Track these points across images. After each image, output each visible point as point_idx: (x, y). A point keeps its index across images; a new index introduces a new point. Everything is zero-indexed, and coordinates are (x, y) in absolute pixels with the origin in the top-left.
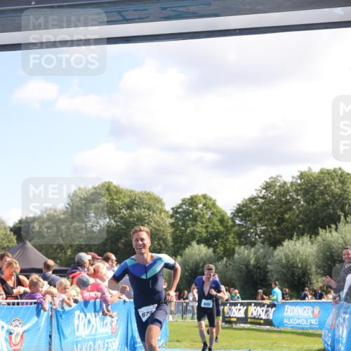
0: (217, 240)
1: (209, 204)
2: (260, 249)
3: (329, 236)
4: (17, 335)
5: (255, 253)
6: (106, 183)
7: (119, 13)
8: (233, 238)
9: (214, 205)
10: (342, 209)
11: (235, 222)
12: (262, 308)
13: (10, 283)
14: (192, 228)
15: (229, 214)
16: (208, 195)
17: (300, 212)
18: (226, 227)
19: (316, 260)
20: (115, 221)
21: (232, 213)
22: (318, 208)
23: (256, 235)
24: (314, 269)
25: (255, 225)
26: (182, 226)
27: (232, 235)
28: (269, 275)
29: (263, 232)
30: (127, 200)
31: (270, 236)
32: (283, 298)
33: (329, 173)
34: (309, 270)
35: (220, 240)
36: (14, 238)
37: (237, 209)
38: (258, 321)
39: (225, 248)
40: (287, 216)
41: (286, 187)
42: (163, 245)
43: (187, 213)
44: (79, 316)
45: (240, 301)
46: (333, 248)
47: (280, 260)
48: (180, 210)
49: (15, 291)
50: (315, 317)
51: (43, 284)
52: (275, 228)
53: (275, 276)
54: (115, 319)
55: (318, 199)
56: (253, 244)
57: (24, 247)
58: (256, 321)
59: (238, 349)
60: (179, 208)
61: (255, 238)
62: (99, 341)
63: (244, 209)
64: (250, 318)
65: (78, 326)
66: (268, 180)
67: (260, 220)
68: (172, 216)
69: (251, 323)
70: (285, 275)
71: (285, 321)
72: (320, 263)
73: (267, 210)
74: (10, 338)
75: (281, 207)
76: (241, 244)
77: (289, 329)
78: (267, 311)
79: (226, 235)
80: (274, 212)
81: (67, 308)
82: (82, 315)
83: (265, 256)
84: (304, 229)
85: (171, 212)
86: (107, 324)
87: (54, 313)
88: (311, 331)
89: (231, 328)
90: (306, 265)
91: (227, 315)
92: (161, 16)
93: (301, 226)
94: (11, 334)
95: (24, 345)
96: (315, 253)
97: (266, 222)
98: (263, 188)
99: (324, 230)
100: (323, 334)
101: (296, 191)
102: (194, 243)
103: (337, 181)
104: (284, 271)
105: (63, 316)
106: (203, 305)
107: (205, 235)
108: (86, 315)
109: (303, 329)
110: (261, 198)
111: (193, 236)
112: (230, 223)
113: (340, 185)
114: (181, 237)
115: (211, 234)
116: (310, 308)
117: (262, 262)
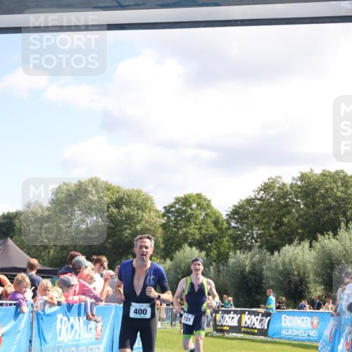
0: (211, 243)
1: (202, 203)
2: (257, 254)
3: (327, 242)
5: (252, 258)
6: (93, 178)
8: (228, 241)
9: (209, 205)
11: (230, 225)
12: (257, 317)
14: (184, 229)
15: (224, 217)
16: (203, 194)
17: (300, 216)
18: (220, 229)
19: (315, 268)
21: (227, 215)
22: (319, 212)
23: (252, 239)
24: (312, 277)
25: (252, 228)
26: (176, 228)
28: (264, 281)
29: (260, 236)
30: (115, 197)
31: (267, 241)
34: (308, 278)
35: (214, 243)
37: (233, 210)
38: (252, 330)
39: (218, 251)
40: (285, 220)
41: (285, 189)
43: (180, 213)
44: (62, 320)
45: (233, 308)
46: (333, 256)
47: (277, 266)
48: (173, 209)
52: (273, 232)
53: (272, 283)
55: (319, 203)
56: (250, 248)
57: (5, 244)
58: (249, 330)
60: (172, 206)
61: (252, 243)
62: (83, 347)
63: (241, 210)
64: (244, 327)
65: (60, 330)
66: (267, 181)
67: (257, 222)
69: (244, 333)
70: (282, 283)
71: (283, 332)
72: (319, 271)
73: (265, 212)
75: (279, 210)
76: (235, 249)
78: (261, 321)
79: (220, 238)
80: (272, 215)
82: (65, 318)
83: (261, 262)
84: (303, 234)
85: (163, 211)
86: (91, 329)
87: (35, 315)
88: (307, 343)
89: (223, 337)
90: (304, 273)
91: (218, 324)
92: (159, 3)
93: (300, 231)
96: (313, 260)
97: (263, 226)
98: (261, 190)
99: (323, 237)
101: (296, 194)
102: (186, 246)
103: (340, 184)
104: (281, 278)
105: (44, 319)
107: (198, 237)
108: (69, 319)
109: (298, 340)
110: (259, 200)
111: (185, 238)
112: (225, 225)
113: (342, 189)
114: (173, 238)
115: (204, 236)
116: (309, 318)
117: (257, 268)
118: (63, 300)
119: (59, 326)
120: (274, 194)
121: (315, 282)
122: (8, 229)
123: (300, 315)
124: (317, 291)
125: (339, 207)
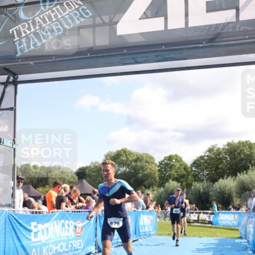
0: (183, 178)
1: (178, 159)
2: (205, 184)
3: (242, 177)
4: (79, 228)
5: (203, 186)
6: (123, 148)
7: (134, 58)
9: (181, 160)
10: (250, 162)
11: (192, 169)
12: (207, 215)
13: (75, 201)
14: (169, 172)
15: (189, 165)
16: (178, 155)
17: (227, 164)
18: (187, 172)
19: (236, 190)
20: (129, 169)
21: (191, 164)
22: (237, 162)
23: (203, 176)
24: (234, 194)
25: (203, 170)
26: (164, 171)
27: (191, 176)
28: (210, 197)
29: (207, 175)
30: (135, 158)
31: (211, 177)
32: (218, 210)
33: (243, 143)
34: (232, 195)
35: (184, 179)
36: (76, 178)
37: (194, 162)
38: (205, 222)
39: (187, 183)
40: (220, 166)
41: (220, 151)
42: (154, 182)
43: (167, 164)
46: (245, 183)
47: (217, 190)
48: (163, 163)
49: (78, 205)
50: (235, 220)
51: (93, 202)
52: (214, 172)
53: (214, 198)
55: (237, 157)
56: (202, 181)
57: (82, 182)
58: (203, 222)
59: (194, 236)
60: (162, 161)
61: (203, 178)
63: (198, 162)
64: (201, 220)
66: (210, 147)
67: (206, 168)
68: (159, 166)
69: (201, 223)
70: (219, 198)
71: (219, 222)
72: (238, 191)
73: (209, 163)
74: (76, 230)
75: (217, 161)
76: (195, 181)
77: (221, 226)
78: (209, 217)
79: (187, 176)
80: (213, 164)
83: (208, 187)
84: (229, 173)
85: (158, 164)
87: (98, 216)
88: (233, 228)
89: (190, 225)
90: (231, 193)
91: (188, 219)
93: (228, 171)
94: (76, 227)
95: (83, 233)
96: (235, 186)
97: (209, 169)
98: (208, 151)
99: (240, 174)
100: (240, 229)
102: (170, 181)
103: (247, 147)
104: (219, 195)
106: (174, 212)
107: (176, 176)
109: (229, 226)
110: (206, 156)
111: (170, 177)
112: (190, 170)
113: (249, 150)
114: (164, 177)
115: (179, 176)
116: (233, 215)
117: (206, 190)
120: (214, 153)
121: (237, 197)
122: (83, 174)
123: (229, 213)
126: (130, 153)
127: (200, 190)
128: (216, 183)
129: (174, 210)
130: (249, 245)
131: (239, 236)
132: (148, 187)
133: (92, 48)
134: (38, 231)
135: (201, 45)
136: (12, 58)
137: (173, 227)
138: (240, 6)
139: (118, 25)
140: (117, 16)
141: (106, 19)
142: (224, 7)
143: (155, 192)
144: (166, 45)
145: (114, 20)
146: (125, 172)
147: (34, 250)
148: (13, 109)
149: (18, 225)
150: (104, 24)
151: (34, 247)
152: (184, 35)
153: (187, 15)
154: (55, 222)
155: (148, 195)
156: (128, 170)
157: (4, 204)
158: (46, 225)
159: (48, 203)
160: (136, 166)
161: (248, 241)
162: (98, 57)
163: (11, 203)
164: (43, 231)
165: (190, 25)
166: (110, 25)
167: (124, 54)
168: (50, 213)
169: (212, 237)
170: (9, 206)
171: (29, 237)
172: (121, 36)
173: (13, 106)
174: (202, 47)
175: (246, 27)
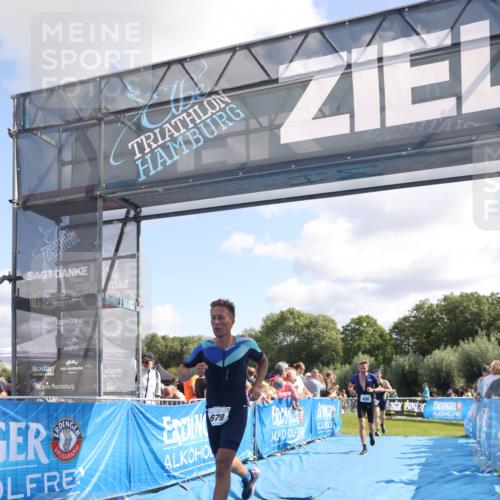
0: (378, 350)
1: (370, 321)
3: (468, 346)
5: (409, 359)
7: (306, 177)
8: (391, 349)
9: (375, 324)
10: (480, 326)
11: (390, 335)
12: (415, 404)
14: (358, 342)
15: (387, 330)
17: (445, 327)
18: (384, 340)
19: (458, 365)
20: (299, 338)
21: (389, 330)
22: (459, 324)
23: (408, 346)
24: (456, 372)
25: (408, 338)
26: (351, 340)
27: (390, 347)
28: (419, 377)
29: (414, 343)
30: (307, 322)
31: (420, 347)
32: (431, 395)
33: (467, 296)
34: (452, 373)
35: (380, 351)
37: (394, 326)
38: (412, 414)
39: (384, 357)
40: (433, 331)
41: (432, 308)
43: (354, 330)
44: (275, 410)
45: (397, 398)
47: (429, 366)
48: (349, 328)
50: (458, 411)
52: (424, 341)
53: (425, 378)
54: (302, 413)
55: (458, 317)
56: (408, 353)
58: (410, 413)
59: (396, 435)
60: (348, 326)
61: (408, 349)
63: (399, 326)
64: (406, 411)
65: (275, 417)
66: (418, 303)
67: (413, 334)
69: (410, 416)
70: (433, 378)
71: (434, 414)
72: (461, 368)
73: (418, 326)
75: (428, 324)
76: (396, 354)
77: (436, 420)
78: (419, 406)
79: (385, 347)
80: (423, 328)
81: (266, 404)
82: (277, 409)
83: (416, 363)
84: (447, 341)
85: (342, 330)
86: (296, 416)
88: (455, 422)
89: (391, 419)
90: (450, 370)
93: (445, 339)
96: (457, 360)
97: (417, 336)
98: (414, 310)
100: (465, 424)
101: (441, 311)
102: (360, 354)
103: (473, 302)
104: (433, 374)
105: (264, 409)
106: (362, 400)
107: (368, 347)
108: (280, 409)
109: (448, 420)
110: (413, 317)
111: (359, 347)
113: (477, 306)
114: (350, 349)
115: (373, 346)
116: (454, 404)
117: (414, 367)
118: (275, 396)
119: (273, 414)
120: (424, 312)
121: (459, 376)
123: (448, 401)
124: (460, 383)
125: (474, 320)
126: (300, 315)
127: (405, 366)
128: (429, 356)
129: (362, 396)
130: (481, 447)
131: (464, 434)
132: (327, 364)
133: (245, 164)
134: (173, 429)
135: (404, 153)
136: (132, 184)
137: (361, 422)
138: (463, 92)
139: (282, 130)
140: (281, 116)
141: (265, 121)
142: (438, 95)
143: (338, 372)
144: (352, 154)
145: (276, 123)
146: (293, 342)
147: (168, 456)
148: (135, 256)
149: (145, 420)
150: (262, 129)
151: (167, 452)
152: (379, 140)
153: (383, 109)
154: (197, 416)
155: (328, 375)
156: (297, 339)
157: (125, 391)
158: (184, 420)
159: (185, 389)
160: (309, 334)
161: (479, 442)
162: (254, 177)
163: (134, 389)
164: (180, 429)
165: (389, 123)
166: (271, 130)
167: (292, 171)
168: (190, 404)
169: (423, 436)
170: (132, 394)
171: (160, 437)
172: (287, 145)
173: (135, 252)
174: (406, 156)
175: (472, 123)
